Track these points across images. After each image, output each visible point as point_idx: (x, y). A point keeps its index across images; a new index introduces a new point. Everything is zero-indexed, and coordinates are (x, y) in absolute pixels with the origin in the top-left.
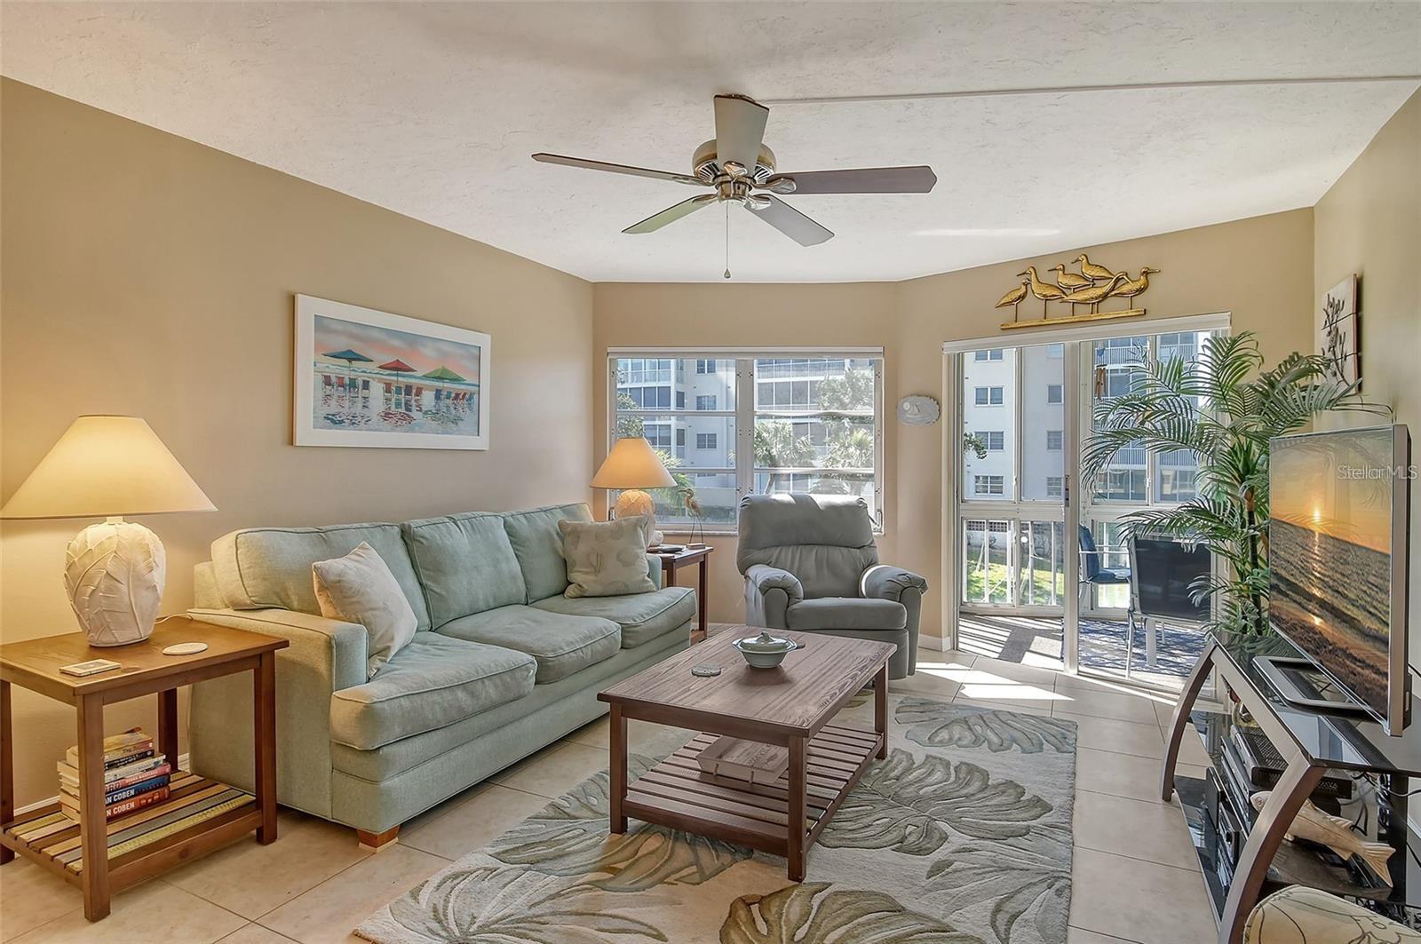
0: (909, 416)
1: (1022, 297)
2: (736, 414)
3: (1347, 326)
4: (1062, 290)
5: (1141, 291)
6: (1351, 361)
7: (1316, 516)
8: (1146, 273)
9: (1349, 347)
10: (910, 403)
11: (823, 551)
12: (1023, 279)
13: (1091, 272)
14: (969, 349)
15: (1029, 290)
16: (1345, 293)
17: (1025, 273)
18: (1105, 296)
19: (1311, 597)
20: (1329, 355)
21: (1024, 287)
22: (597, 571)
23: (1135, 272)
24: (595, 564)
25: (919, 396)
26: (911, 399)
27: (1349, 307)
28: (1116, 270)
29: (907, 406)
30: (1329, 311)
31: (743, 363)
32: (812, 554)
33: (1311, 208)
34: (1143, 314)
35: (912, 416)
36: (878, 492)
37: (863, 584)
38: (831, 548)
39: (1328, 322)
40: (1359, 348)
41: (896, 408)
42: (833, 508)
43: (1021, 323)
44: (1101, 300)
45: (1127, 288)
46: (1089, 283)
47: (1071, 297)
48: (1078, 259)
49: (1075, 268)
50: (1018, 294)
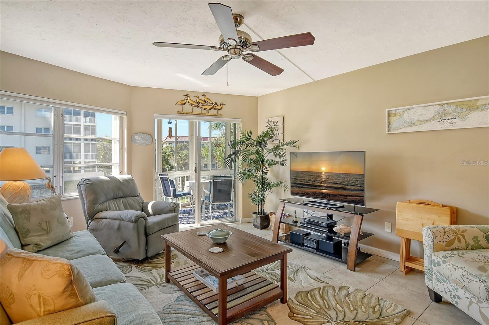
2: (53, 136)
3: (280, 127)
4: (199, 103)
6: (281, 135)
8: (222, 104)
9: (280, 132)
10: (139, 136)
11: (124, 200)
13: (206, 100)
14: (164, 118)
17: (186, 96)
21: (185, 100)
22: (48, 232)
23: (219, 103)
24: (46, 228)
25: (143, 133)
29: (137, 137)
30: (270, 123)
31: (57, 109)
32: (121, 202)
33: (256, 99)
34: (221, 116)
35: (139, 142)
36: (121, 173)
37: (150, 210)
38: (126, 198)
39: (269, 125)
40: (283, 133)
41: (131, 138)
42: (126, 180)
43: (185, 112)
44: (210, 109)
45: (217, 107)
46: (206, 103)
47: (201, 107)
48: (203, 96)
49: (202, 98)
50: (184, 102)
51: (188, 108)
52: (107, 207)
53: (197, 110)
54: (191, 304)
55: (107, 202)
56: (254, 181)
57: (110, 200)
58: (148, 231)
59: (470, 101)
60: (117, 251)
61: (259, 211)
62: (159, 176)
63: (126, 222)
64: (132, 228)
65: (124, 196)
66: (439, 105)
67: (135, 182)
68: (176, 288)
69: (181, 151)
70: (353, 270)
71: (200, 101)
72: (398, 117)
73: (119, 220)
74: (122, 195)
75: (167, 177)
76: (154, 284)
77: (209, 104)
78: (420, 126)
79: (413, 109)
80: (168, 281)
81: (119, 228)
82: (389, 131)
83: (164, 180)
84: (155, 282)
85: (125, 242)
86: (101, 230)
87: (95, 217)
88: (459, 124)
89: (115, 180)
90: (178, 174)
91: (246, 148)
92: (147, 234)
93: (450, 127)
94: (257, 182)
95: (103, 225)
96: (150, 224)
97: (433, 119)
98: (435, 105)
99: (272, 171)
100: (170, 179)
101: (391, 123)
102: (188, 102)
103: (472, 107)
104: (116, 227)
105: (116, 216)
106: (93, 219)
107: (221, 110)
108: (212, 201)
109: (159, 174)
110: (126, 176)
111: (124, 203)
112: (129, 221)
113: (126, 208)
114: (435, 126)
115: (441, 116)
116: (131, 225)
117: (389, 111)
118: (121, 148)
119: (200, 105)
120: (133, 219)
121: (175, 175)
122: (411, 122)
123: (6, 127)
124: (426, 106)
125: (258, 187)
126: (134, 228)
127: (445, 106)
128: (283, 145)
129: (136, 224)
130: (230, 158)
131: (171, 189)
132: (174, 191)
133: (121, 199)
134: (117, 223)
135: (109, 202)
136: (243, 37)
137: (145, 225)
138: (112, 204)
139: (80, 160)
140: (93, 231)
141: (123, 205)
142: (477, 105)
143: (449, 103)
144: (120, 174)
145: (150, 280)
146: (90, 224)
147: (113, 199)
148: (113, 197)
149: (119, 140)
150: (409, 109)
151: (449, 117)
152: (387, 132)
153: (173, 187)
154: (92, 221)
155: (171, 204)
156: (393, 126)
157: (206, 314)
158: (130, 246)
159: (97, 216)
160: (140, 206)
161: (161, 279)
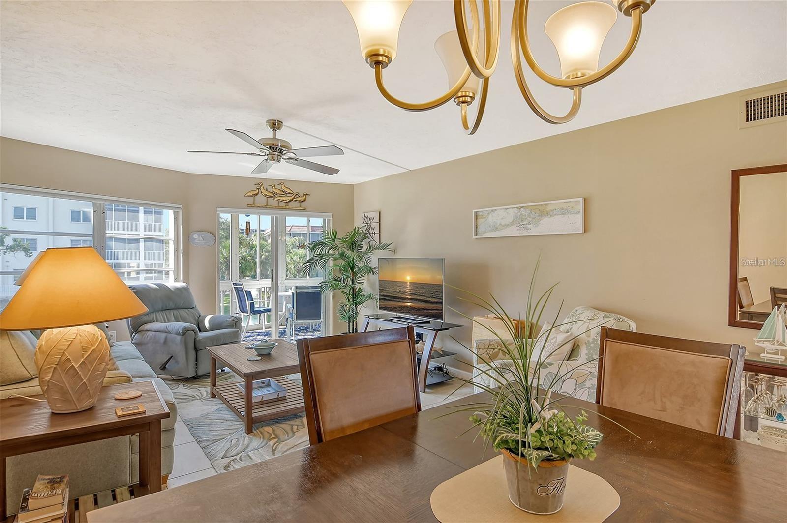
0: (197, 241)
1: (257, 194)
2: (93, 236)
3: (375, 225)
4: (275, 193)
6: (378, 235)
7: (408, 278)
8: (305, 195)
9: (377, 231)
10: (198, 235)
11: (176, 312)
12: (258, 186)
13: (285, 190)
15: (260, 192)
16: (374, 215)
17: (259, 184)
18: (291, 200)
20: (366, 232)
21: (257, 190)
25: (203, 232)
26: (199, 233)
27: (377, 220)
28: (295, 191)
29: (196, 236)
30: (366, 219)
31: (98, 205)
32: (171, 314)
33: (353, 185)
34: (305, 209)
35: (199, 242)
36: (176, 280)
37: (207, 324)
38: (179, 310)
39: (365, 222)
40: (380, 232)
41: (189, 237)
42: (178, 289)
43: (256, 205)
44: (289, 201)
45: (299, 199)
46: (285, 194)
47: (278, 198)
48: (280, 184)
49: (279, 187)
50: (255, 192)
51: (261, 199)
52: (153, 318)
53: (272, 202)
54: (230, 413)
55: (154, 313)
56: (343, 292)
57: (158, 311)
58: (198, 345)
59: (541, 205)
60: (163, 368)
61: (349, 331)
62: (233, 286)
63: (173, 335)
64: (179, 341)
65: (175, 308)
66: (517, 208)
67: (191, 291)
68: (221, 402)
69: (294, 249)
70: (423, 391)
71: (276, 191)
72: (484, 220)
73: (166, 332)
74: (173, 306)
75: (242, 286)
76: (198, 398)
77: (288, 195)
78: (502, 231)
79: (496, 212)
80: (213, 396)
81: (165, 342)
82: (476, 235)
83: (239, 291)
84: (199, 397)
85: (172, 357)
86: (147, 343)
87: (140, 329)
88: (534, 230)
89: (164, 287)
90: (261, 283)
91: (328, 252)
92: (196, 349)
93: (525, 233)
94: (347, 294)
95: (148, 338)
96: (201, 338)
97: (512, 223)
98: (514, 208)
99: (369, 280)
100: (245, 290)
101: (478, 227)
102: (262, 192)
103: (543, 213)
104: (162, 341)
105: (162, 329)
106: (138, 331)
107: (304, 202)
108: (295, 318)
109: (233, 283)
110: (181, 284)
111: (175, 316)
112: (176, 334)
113: (177, 320)
114: (513, 231)
115: (518, 221)
116: (179, 338)
117: (476, 213)
118: (177, 250)
119: (276, 196)
120: (181, 331)
121: (258, 285)
122: (495, 226)
123: (25, 209)
124: (506, 209)
125: (349, 300)
126: (181, 340)
127: (522, 209)
128: (376, 248)
129: (184, 337)
130: (308, 264)
131: (247, 302)
132: (252, 305)
133: (172, 311)
134: (163, 335)
135: (157, 313)
136: (280, 145)
137: (195, 339)
138: (160, 315)
139: (138, 261)
140: (138, 345)
141: (173, 318)
142: (547, 210)
143: (525, 207)
144: (175, 282)
145: (196, 396)
146: (133, 337)
147: (162, 310)
148: (162, 307)
149: (173, 239)
150: (493, 210)
151: (525, 223)
152: (474, 237)
153: (249, 299)
154: (136, 334)
155: (232, 318)
156: (480, 230)
157: (240, 420)
158: (177, 362)
159: (141, 328)
160: (195, 320)
161: (207, 395)
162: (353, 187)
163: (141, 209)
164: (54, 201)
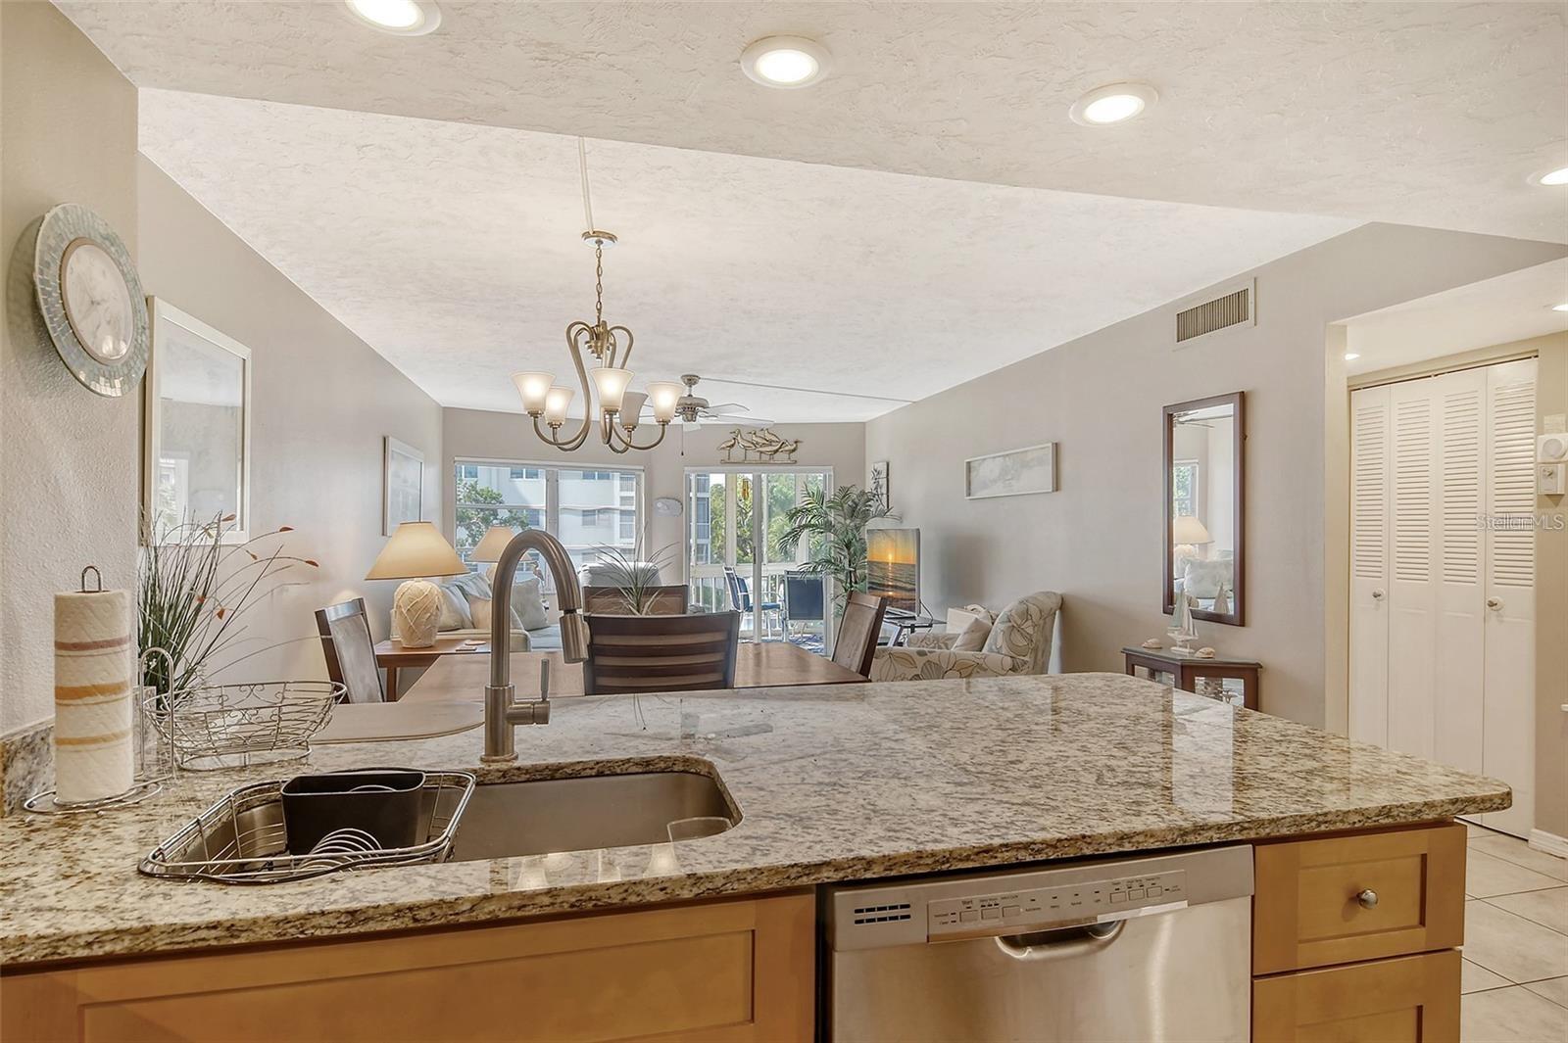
0: (659, 511)
1: (733, 445)
3: (883, 482)
4: (754, 445)
5: (794, 450)
6: (885, 496)
7: (890, 558)
8: (796, 442)
9: (884, 491)
10: (662, 503)
12: (733, 436)
13: (769, 437)
14: (693, 472)
15: (736, 443)
16: (882, 467)
17: (734, 433)
18: (777, 451)
19: (888, 586)
20: (875, 492)
21: (733, 440)
23: (791, 441)
25: (668, 499)
26: (663, 500)
27: (884, 474)
28: (782, 438)
29: (659, 505)
30: (874, 473)
33: (864, 423)
34: (795, 462)
35: (663, 512)
39: (874, 477)
41: (651, 507)
43: (732, 460)
44: (774, 453)
45: (787, 448)
46: (769, 443)
47: (759, 450)
48: (763, 430)
49: (761, 434)
50: (729, 444)
51: (737, 453)
53: (752, 456)
59: (1022, 452)
66: (1002, 456)
71: (757, 440)
72: (976, 473)
77: (773, 444)
78: (991, 488)
79: (985, 462)
82: (969, 495)
88: (1016, 488)
90: (769, 568)
93: (1009, 492)
97: (999, 479)
101: (971, 484)
102: (738, 443)
103: (1024, 463)
107: (794, 453)
108: (788, 616)
114: (1000, 490)
115: (1004, 474)
117: (969, 463)
118: (638, 523)
119: (758, 447)
122: (985, 481)
124: (994, 458)
131: (739, 594)
142: (1027, 459)
143: (1009, 454)
150: (983, 460)
151: (1009, 477)
153: (742, 590)
156: (973, 488)
162: (864, 428)
163: (617, 475)
164: (498, 470)
